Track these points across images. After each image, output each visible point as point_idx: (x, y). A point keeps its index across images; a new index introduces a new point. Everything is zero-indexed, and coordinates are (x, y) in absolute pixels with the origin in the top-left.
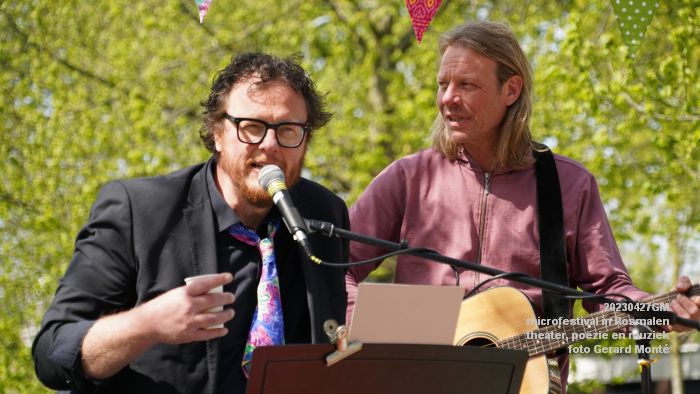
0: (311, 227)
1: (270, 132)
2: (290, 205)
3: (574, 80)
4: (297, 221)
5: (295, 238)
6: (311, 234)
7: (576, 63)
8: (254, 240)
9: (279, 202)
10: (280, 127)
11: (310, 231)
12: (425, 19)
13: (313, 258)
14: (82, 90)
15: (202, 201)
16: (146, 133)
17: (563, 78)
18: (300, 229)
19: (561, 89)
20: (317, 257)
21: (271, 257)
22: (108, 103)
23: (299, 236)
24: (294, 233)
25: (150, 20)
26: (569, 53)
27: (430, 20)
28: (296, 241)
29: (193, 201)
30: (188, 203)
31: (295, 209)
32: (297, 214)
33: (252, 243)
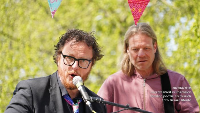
0: (93, 100)
1: (76, 62)
2: (85, 91)
3: (195, 41)
4: (87, 98)
5: (86, 104)
6: (93, 102)
7: (196, 35)
8: (72, 103)
9: (80, 90)
10: (80, 60)
11: (92, 101)
12: (138, 17)
13: (93, 111)
14: (8, 43)
15: (56, 85)
16: (31, 60)
17: (191, 40)
18: (88, 100)
19: (190, 44)
20: (94, 111)
21: (77, 110)
22: (18, 49)
23: (88, 103)
24: (86, 102)
25: (33, 16)
26: (194, 31)
27: (140, 17)
28: (87, 105)
29: (52, 85)
30: (50, 86)
31: (86, 93)
32: (87, 94)
33: (70, 104)
